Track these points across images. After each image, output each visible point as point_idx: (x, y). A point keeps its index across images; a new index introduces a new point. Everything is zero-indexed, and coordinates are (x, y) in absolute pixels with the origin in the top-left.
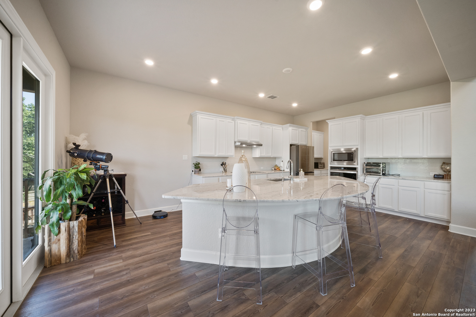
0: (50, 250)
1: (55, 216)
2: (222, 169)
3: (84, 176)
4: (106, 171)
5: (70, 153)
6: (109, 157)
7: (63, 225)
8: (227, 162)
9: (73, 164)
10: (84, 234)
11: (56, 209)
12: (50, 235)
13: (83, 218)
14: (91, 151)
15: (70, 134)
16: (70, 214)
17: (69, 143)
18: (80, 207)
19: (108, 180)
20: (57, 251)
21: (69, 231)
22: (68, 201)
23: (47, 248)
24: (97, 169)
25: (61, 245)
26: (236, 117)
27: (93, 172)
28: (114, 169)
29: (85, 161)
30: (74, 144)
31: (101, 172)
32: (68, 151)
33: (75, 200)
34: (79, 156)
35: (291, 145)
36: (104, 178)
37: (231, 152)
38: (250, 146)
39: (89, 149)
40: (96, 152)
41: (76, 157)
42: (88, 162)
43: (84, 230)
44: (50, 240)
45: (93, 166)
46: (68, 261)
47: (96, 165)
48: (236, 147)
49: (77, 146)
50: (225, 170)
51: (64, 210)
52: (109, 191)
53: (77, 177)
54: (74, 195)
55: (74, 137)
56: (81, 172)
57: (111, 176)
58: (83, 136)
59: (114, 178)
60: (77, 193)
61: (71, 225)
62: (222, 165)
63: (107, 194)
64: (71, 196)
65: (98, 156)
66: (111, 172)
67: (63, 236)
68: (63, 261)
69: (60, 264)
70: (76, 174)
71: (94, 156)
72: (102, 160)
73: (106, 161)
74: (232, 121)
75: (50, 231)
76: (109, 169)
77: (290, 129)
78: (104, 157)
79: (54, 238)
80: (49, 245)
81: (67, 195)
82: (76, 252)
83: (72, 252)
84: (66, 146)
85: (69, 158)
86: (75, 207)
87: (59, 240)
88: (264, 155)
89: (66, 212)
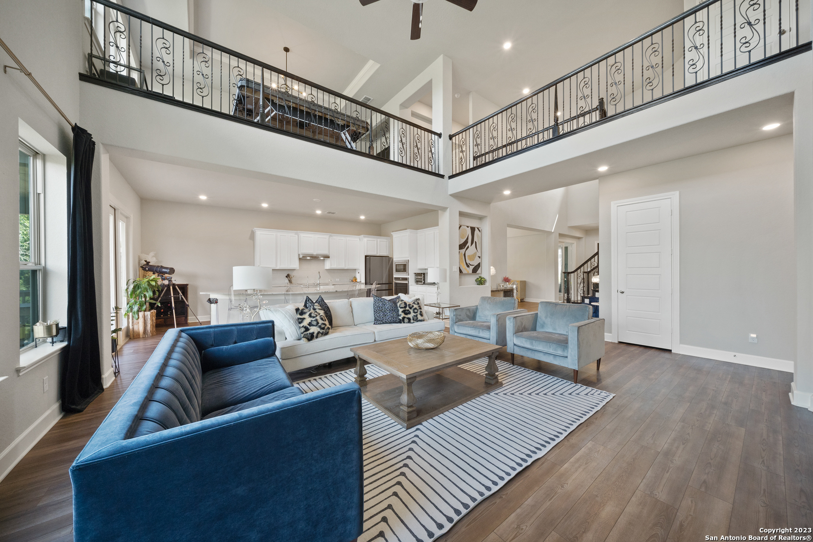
0: (133, 328)
1: (136, 308)
2: (287, 281)
3: (153, 283)
4: (170, 281)
5: (143, 268)
6: (172, 271)
7: (141, 314)
8: (292, 274)
9: (144, 276)
10: (154, 321)
11: (136, 303)
12: (133, 319)
13: (154, 311)
14: (158, 266)
15: (142, 253)
16: (145, 307)
17: (142, 260)
18: (150, 304)
19: (171, 287)
20: (137, 329)
21: (144, 317)
22: (143, 299)
23: (131, 327)
24: (163, 279)
25: (140, 326)
26: (298, 232)
27: (160, 282)
28: (177, 280)
29: (154, 273)
30: (146, 261)
31: (166, 282)
32: (141, 267)
33: (148, 299)
34: (149, 270)
35: (366, 256)
36: (168, 286)
37: (295, 264)
38: (314, 258)
39: (157, 265)
40: (162, 267)
41: (147, 271)
42: (157, 274)
43: (154, 319)
44: (133, 322)
45: (160, 277)
46: (144, 336)
47: (163, 276)
48: (300, 259)
49: (148, 263)
50: (290, 281)
51: (141, 305)
52: (172, 295)
53: (149, 284)
54: (147, 295)
55: (145, 255)
56: (152, 280)
57: (174, 285)
58: (152, 254)
59: (177, 287)
60: (149, 294)
61: (146, 314)
62: (287, 277)
63: (171, 297)
64: (145, 296)
65: (164, 270)
66: (174, 282)
67: (141, 320)
68: (141, 336)
69: (139, 338)
70: (148, 282)
71: (160, 270)
72: (166, 273)
73: (169, 273)
74: (295, 235)
75: (133, 317)
76: (172, 279)
77: (366, 239)
78: (168, 271)
79: (135, 321)
80: (133, 325)
81: (143, 295)
82: (149, 331)
83: (146, 331)
84: (139, 263)
85: (142, 271)
86: (147, 304)
87: (138, 323)
88: (335, 266)
89: (143, 306)
